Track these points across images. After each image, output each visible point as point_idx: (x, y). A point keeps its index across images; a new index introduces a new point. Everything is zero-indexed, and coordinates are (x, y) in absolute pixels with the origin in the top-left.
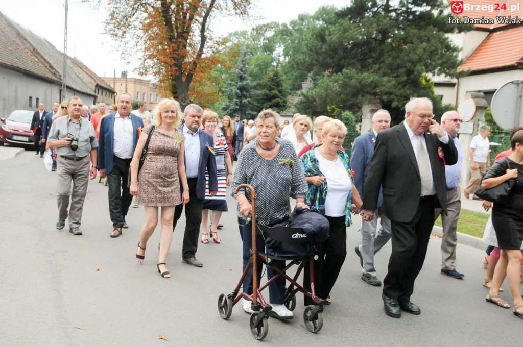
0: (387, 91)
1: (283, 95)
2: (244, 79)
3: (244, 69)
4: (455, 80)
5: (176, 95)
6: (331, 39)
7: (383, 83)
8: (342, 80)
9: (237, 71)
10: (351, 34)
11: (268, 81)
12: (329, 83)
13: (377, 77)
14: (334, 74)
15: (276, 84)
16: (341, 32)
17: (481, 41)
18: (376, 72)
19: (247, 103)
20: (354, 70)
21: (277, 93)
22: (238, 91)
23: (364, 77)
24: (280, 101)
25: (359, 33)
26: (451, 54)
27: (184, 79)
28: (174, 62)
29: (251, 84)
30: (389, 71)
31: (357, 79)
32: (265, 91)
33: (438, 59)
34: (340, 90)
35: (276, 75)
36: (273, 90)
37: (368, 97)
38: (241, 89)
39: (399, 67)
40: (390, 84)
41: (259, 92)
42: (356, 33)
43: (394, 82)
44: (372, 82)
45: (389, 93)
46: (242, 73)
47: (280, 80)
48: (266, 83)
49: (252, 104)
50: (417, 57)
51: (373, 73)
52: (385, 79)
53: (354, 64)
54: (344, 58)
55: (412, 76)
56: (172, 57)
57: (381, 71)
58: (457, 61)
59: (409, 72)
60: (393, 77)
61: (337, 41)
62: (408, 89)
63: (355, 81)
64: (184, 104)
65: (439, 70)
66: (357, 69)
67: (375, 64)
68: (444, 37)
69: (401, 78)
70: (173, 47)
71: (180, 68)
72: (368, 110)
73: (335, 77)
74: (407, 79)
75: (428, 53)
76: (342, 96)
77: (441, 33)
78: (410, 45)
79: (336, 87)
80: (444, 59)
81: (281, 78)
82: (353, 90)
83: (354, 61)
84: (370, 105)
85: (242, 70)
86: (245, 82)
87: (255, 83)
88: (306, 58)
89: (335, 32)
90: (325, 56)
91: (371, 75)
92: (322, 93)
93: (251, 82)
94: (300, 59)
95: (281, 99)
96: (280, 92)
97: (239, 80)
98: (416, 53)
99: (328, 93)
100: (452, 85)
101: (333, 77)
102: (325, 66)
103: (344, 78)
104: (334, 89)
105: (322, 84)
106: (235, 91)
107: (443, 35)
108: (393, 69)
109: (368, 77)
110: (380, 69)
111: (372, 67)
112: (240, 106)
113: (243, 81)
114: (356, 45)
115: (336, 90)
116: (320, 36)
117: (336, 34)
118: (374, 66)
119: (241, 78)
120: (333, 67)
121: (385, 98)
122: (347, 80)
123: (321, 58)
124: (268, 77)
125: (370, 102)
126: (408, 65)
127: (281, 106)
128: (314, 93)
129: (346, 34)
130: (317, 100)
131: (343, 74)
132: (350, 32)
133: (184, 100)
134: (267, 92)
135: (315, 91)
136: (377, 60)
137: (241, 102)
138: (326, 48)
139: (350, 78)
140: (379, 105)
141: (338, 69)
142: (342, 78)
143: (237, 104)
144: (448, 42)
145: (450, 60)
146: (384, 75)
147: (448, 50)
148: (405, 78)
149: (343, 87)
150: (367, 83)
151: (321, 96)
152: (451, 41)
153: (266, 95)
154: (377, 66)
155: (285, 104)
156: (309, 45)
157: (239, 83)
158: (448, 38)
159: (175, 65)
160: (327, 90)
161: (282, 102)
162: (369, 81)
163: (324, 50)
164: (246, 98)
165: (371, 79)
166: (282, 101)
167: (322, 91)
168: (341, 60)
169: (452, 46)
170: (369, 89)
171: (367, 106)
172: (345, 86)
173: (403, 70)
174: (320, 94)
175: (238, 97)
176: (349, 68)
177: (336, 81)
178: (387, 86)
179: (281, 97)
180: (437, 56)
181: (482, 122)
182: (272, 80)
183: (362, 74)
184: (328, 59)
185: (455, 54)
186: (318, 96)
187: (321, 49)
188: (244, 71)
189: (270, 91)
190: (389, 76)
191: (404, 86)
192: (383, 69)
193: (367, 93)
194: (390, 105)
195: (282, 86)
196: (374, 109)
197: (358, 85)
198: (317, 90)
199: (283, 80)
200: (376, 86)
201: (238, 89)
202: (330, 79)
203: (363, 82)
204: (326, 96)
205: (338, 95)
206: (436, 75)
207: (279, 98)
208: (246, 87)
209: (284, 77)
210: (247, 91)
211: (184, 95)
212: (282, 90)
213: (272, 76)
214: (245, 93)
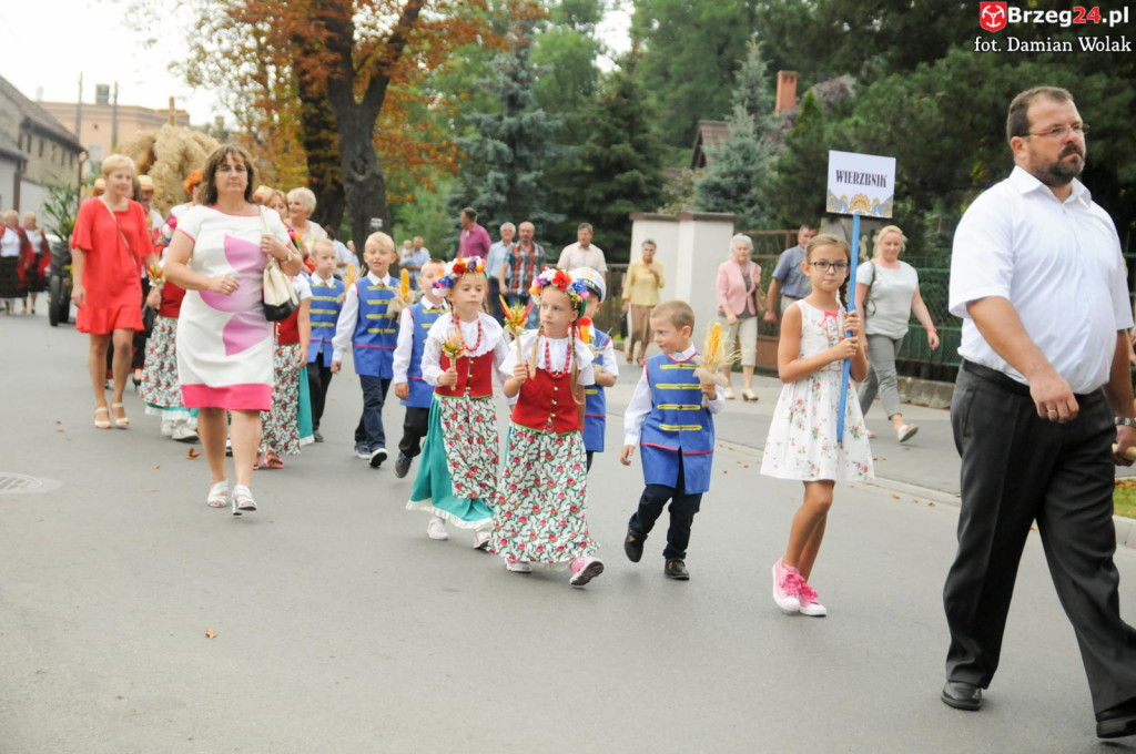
1: (648, 160)
2: (522, 106)
3: (523, 74)
8: (948, 84)
9: (502, 78)
11: (601, 112)
12: (906, 98)
14: (923, 65)
15: (627, 123)
19: (534, 184)
21: (631, 152)
22: (504, 146)
23: (1023, 76)
24: (642, 178)
27: (358, 99)
28: (327, 33)
29: (545, 124)
31: (1000, 82)
32: (591, 146)
34: (939, 120)
35: (626, 91)
36: (618, 141)
38: (515, 138)
41: (571, 150)
43: (1127, 94)
46: (516, 85)
47: (641, 111)
48: (594, 119)
49: (547, 190)
56: (323, 18)
63: (993, 89)
64: (361, 178)
71: (346, 56)
73: (922, 72)
76: (947, 142)
79: (928, 108)
81: (643, 103)
85: (515, 78)
86: (526, 116)
87: (558, 121)
91: (1046, 69)
92: (878, 130)
93: (548, 119)
95: (644, 173)
96: (640, 147)
97: (506, 111)
99: (903, 132)
101: (918, 76)
103: (954, 76)
104: (922, 116)
105: (880, 101)
106: (495, 147)
112: (510, 194)
113: (521, 113)
115: (930, 119)
119: (514, 104)
122: (964, 85)
124: (598, 100)
127: (643, 197)
131: (949, 66)
133: (360, 163)
134: (598, 149)
135: (856, 124)
137: (511, 182)
139: (976, 79)
142: (950, 77)
143: (499, 189)
153: (595, 160)
155: (655, 189)
157: (508, 120)
160: (895, 123)
161: (648, 183)
164: (528, 170)
166: (649, 178)
167: (881, 125)
172: (957, 104)
174: (873, 133)
175: (504, 166)
176: (967, 44)
177: (929, 89)
178: (1103, 106)
179: (644, 166)
182: (614, 109)
188: (522, 81)
189: (607, 146)
195: (645, 131)
198: (862, 122)
199: (648, 111)
201: (502, 139)
202: (907, 84)
207: (636, 167)
208: (528, 131)
209: (652, 101)
210: (531, 148)
211: (359, 147)
212: (646, 141)
213: (613, 97)
214: (525, 152)
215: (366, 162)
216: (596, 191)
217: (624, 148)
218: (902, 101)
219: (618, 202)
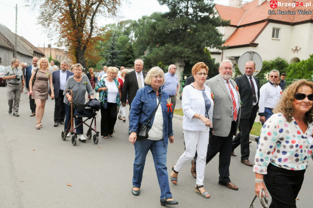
0: (187, 56)
3: (114, 44)
4: (221, 51)
5: (78, 57)
6: (159, 29)
7: (185, 52)
9: (110, 45)
10: (169, 26)
11: (126, 50)
12: (158, 51)
13: (182, 49)
14: (161, 47)
15: (130, 52)
16: (164, 25)
17: (233, 32)
18: (182, 46)
19: (116, 61)
20: (171, 45)
21: (131, 56)
22: (111, 55)
23: (176, 49)
25: (172, 26)
26: (219, 37)
27: (82, 49)
28: (76, 39)
29: (118, 52)
30: (188, 46)
31: (172, 49)
32: (125, 56)
33: (213, 40)
34: (163, 55)
35: (131, 47)
36: (129, 55)
37: (178, 58)
38: (113, 54)
39: (193, 44)
40: (189, 52)
41: (121, 56)
42: (171, 25)
43: (191, 51)
44: (180, 51)
45: (189, 57)
46: (113, 46)
49: (118, 62)
50: (202, 39)
51: (180, 46)
52: (187, 49)
53: (170, 41)
54: (166, 38)
55: (200, 49)
56: (75, 37)
57: (184, 46)
58: (222, 41)
59: (199, 46)
60: (190, 49)
61: (162, 30)
62: (198, 55)
64: (82, 62)
65: (213, 46)
66: (172, 44)
67: (182, 42)
68: (215, 29)
69: (194, 49)
70: (76, 32)
71: (80, 43)
72: (178, 66)
73: (161, 48)
74: (197, 50)
75: (207, 37)
76: (165, 58)
77: (214, 27)
78: (199, 32)
79: (161, 53)
80: (216, 40)
82: (170, 55)
83: (171, 40)
84: (179, 63)
85: (113, 45)
86: (115, 51)
87: (120, 51)
88: (146, 38)
89: (161, 25)
90: (156, 37)
93: (118, 51)
94: (143, 39)
95: (133, 60)
96: (133, 56)
97: (111, 50)
98: (202, 37)
99: (157, 56)
100: (219, 54)
101: (160, 48)
102: (156, 43)
103: (166, 49)
104: (160, 54)
105: (154, 52)
106: (109, 56)
107: (215, 28)
108: (190, 45)
109: (178, 48)
110: (184, 44)
111: (180, 43)
112: (112, 63)
114: (172, 32)
115: (161, 55)
116: (153, 27)
117: (161, 26)
118: (181, 43)
119: (113, 49)
120: (160, 43)
121: (186, 59)
122: (167, 50)
123: (154, 39)
124: (126, 48)
125: (179, 61)
126: (198, 43)
128: (150, 56)
129: (167, 26)
130: (152, 60)
131: (165, 47)
132: (169, 25)
133: (82, 60)
134: (126, 56)
135: (151, 55)
136: (183, 40)
137: (112, 61)
138: (156, 33)
139: (169, 49)
140: (184, 63)
141: (163, 44)
142: (165, 48)
143: (110, 62)
144: (218, 31)
145: (218, 40)
146: (186, 47)
147: (217, 36)
148: (196, 49)
149: (165, 54)
150: (177, 52)
151: (154, 58)
152: (219, 31)
153: (126, 58)
154: (182, 43)
156: (148, 32)
157: (111, 51)
158: (217, 30)
159: (77, 41)
160: (157, 55)
162: (178, 51)
163: (155, 35)
164: (115, 59)
165: (179, 50)
167: (154, 55)
168: (164, 39)
169: (219, 33)
170: (178, 54)
171: (178, 63)
172: (166, 53)
173: (196, 45)
174: (153, 57)
175: (111, 59)
176: (168, 43)
177: (161, 50)
178: (187, 53)
179: (133, 59)
180: (212, 39)
181: (234, 72)
182: (129, 50)
183: (175, 47)
184: (158, 39)
185: (221, 37)
186: (152, 58)
187: (154, 34)
188: (114, 45)
189: (128, 55)
190: (188, 48)
191: (196, 54)
192: (185, 44)
193: (178, 56)
194: (189, 63)
195: (134, 53)
196: (181, 65)
197: (172, 52)
198: (152, 55)
199: (134, 50)
200: (182, 53)
201: (111, 54)
202: (159, 49)
203: (175, 51)
204: (156, 58)
205: (162, 57)
206: (212, 48)
207: (132, 59)
208: (115, 53)
209: (135, 48)
210: (116, 56)
211: (81, 57)
212: (134, 55)
213: (128, 48)
214: (114, 56)
215: (83, 59)
216: (126, 63)
217: (130, 56)
218: (157, 52)
219: (129, 64)
